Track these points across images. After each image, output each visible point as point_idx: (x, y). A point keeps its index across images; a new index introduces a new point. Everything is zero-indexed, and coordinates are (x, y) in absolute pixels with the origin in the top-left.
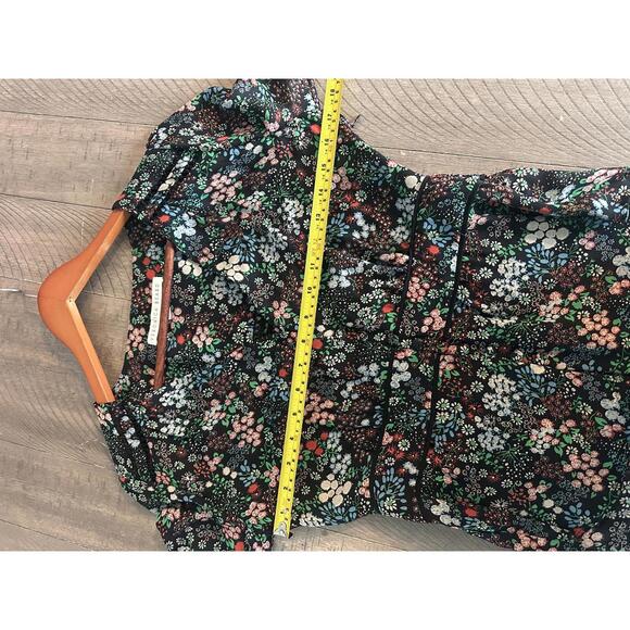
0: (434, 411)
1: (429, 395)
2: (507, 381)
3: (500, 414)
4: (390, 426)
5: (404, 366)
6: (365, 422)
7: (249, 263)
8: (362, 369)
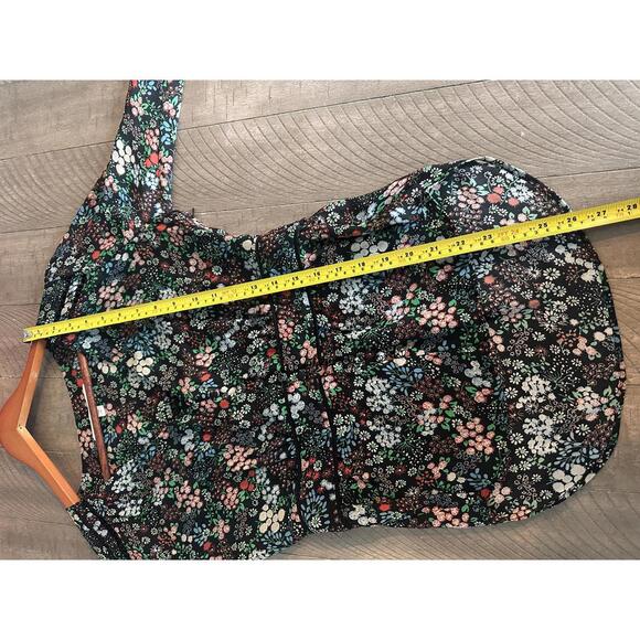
0: (334, 428)
1: (325, 415)
2: (380, 381)
3: (386, 411)
4: (303, 453)
5: (297, 397)
6: (283, 456)
7: (151, 356)
8: (266, 412)
